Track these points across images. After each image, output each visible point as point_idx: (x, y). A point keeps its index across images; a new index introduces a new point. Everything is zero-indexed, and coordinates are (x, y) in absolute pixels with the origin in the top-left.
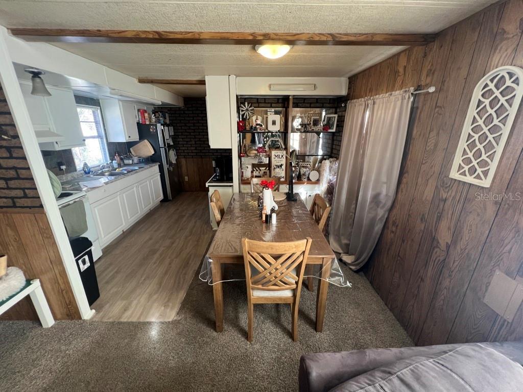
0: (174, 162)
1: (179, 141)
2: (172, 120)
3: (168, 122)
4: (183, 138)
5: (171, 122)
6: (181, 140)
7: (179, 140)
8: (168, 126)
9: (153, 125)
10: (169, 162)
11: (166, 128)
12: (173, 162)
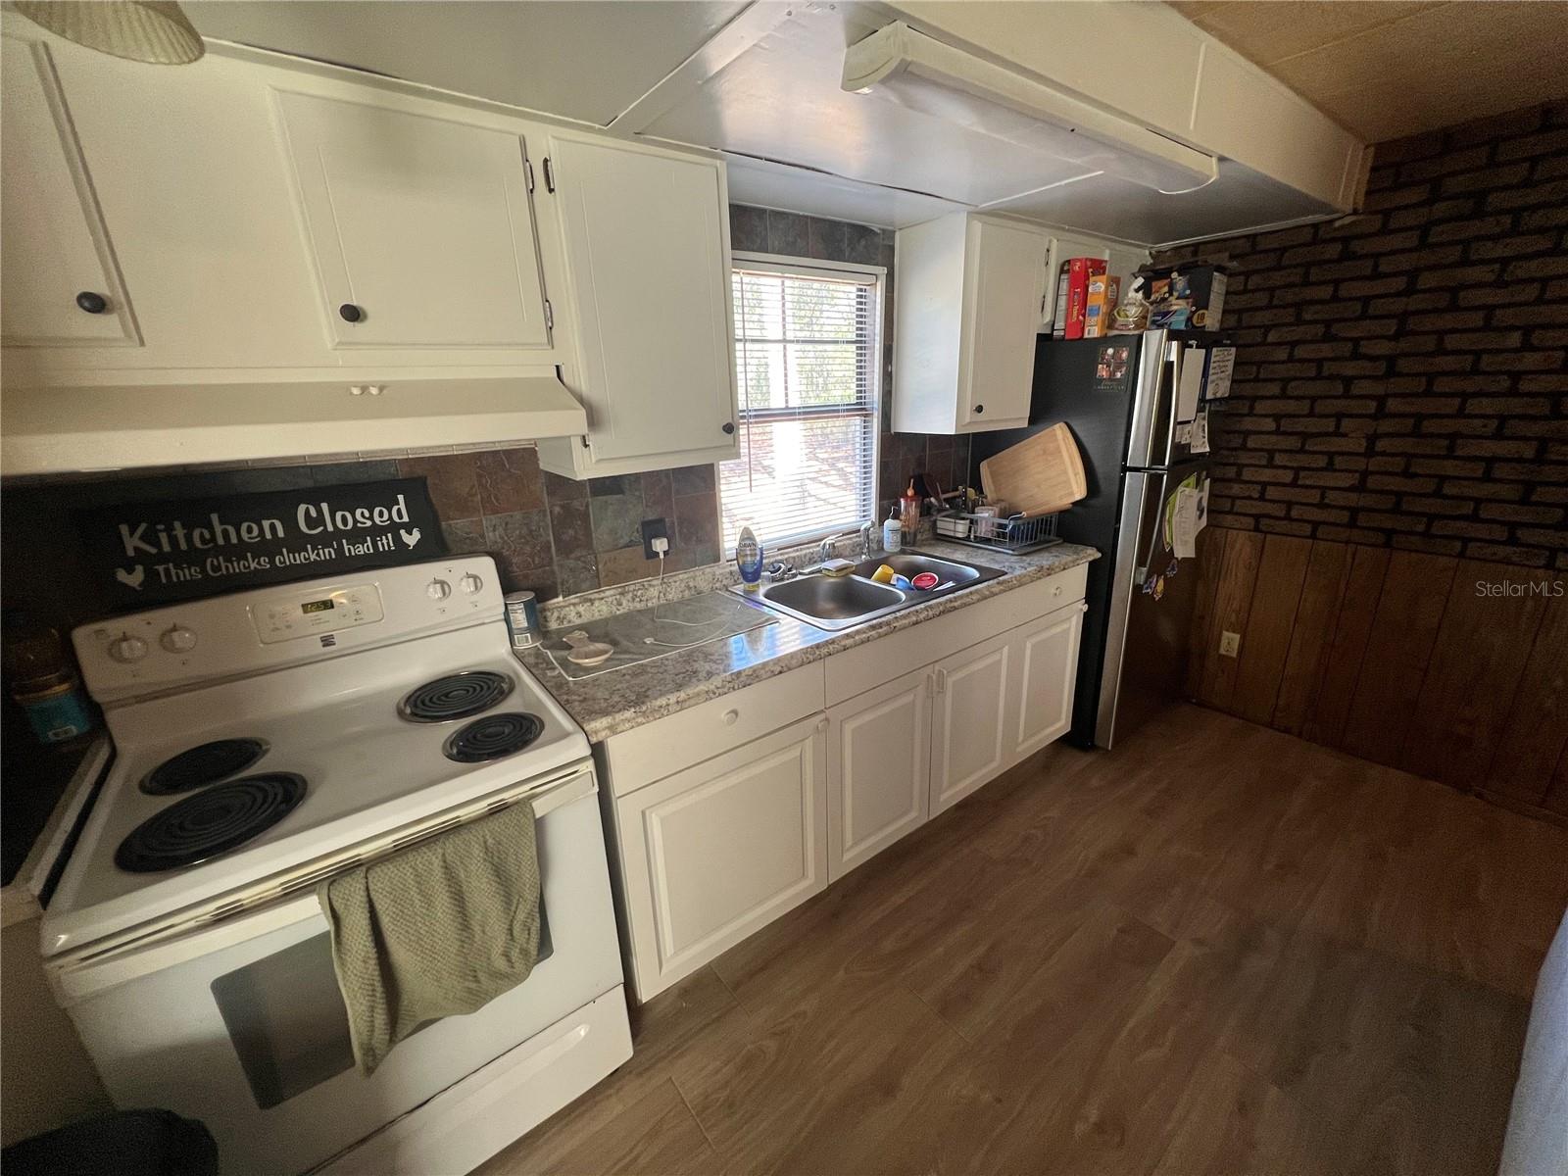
0: (1184, 549)
1: (1247, 434)
2: (1240, 312)
3: (1211, 320)
4: (1277, 418)
5: (1232, 320)
6: (1269, 424)
7: (1248, 424)
8: (1208, 341)
9: (1118, 341)
10: (1155, 556)
11: (1195, 356)
12: (1179, 554)
